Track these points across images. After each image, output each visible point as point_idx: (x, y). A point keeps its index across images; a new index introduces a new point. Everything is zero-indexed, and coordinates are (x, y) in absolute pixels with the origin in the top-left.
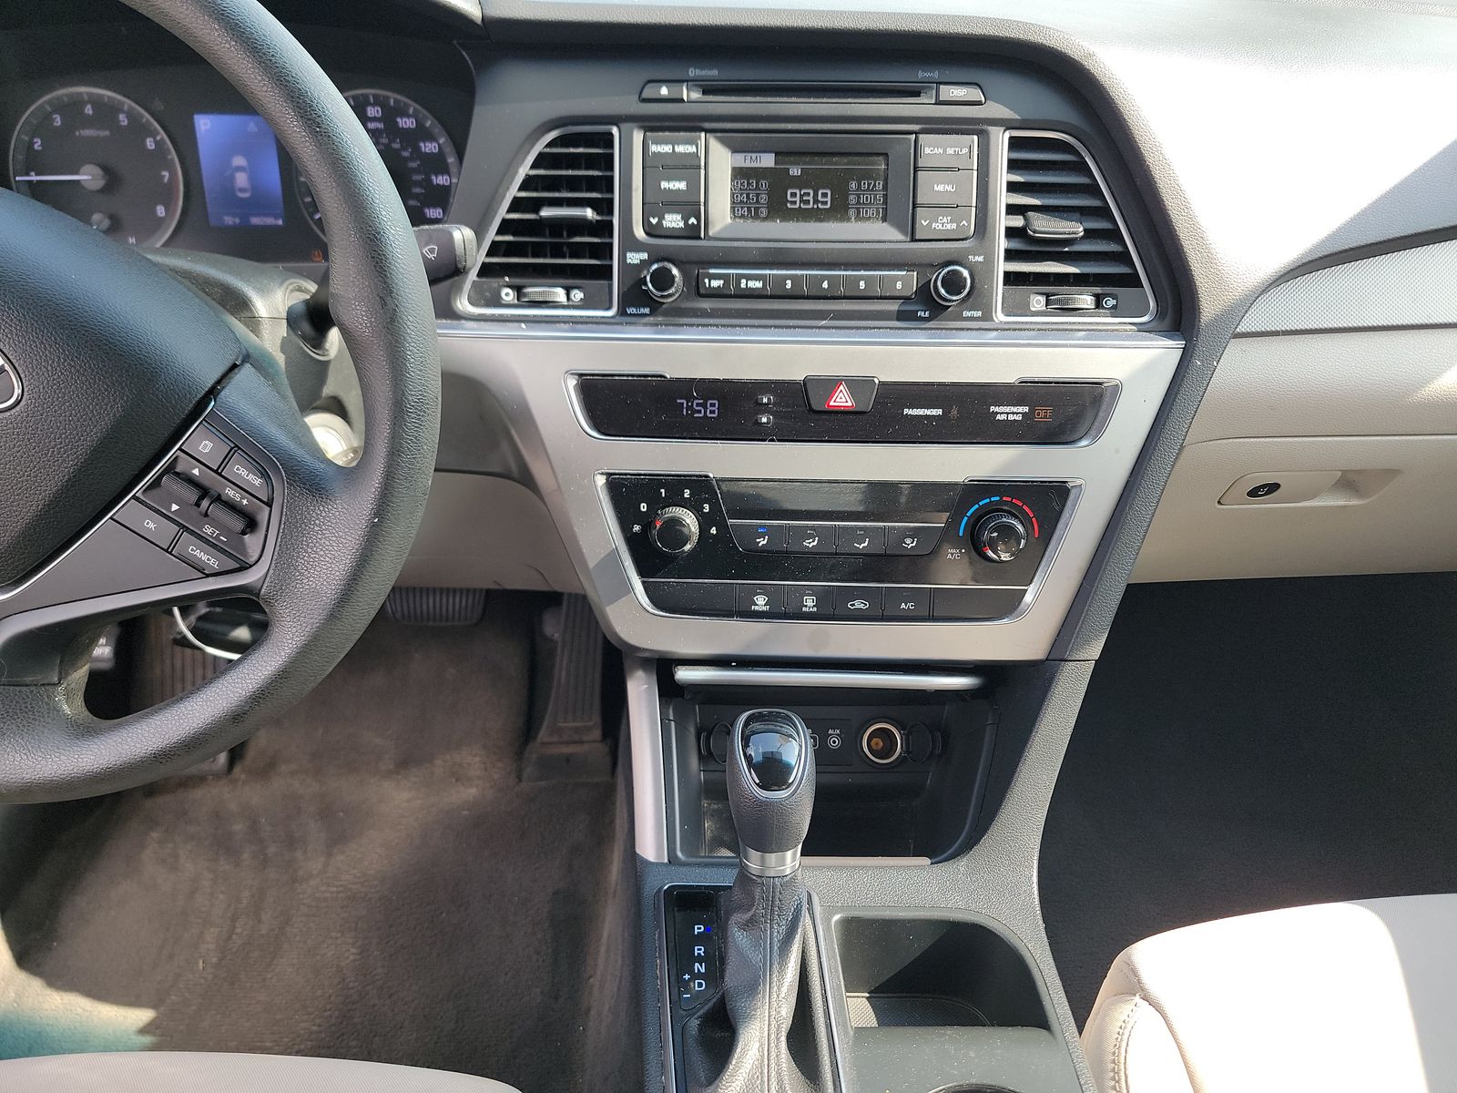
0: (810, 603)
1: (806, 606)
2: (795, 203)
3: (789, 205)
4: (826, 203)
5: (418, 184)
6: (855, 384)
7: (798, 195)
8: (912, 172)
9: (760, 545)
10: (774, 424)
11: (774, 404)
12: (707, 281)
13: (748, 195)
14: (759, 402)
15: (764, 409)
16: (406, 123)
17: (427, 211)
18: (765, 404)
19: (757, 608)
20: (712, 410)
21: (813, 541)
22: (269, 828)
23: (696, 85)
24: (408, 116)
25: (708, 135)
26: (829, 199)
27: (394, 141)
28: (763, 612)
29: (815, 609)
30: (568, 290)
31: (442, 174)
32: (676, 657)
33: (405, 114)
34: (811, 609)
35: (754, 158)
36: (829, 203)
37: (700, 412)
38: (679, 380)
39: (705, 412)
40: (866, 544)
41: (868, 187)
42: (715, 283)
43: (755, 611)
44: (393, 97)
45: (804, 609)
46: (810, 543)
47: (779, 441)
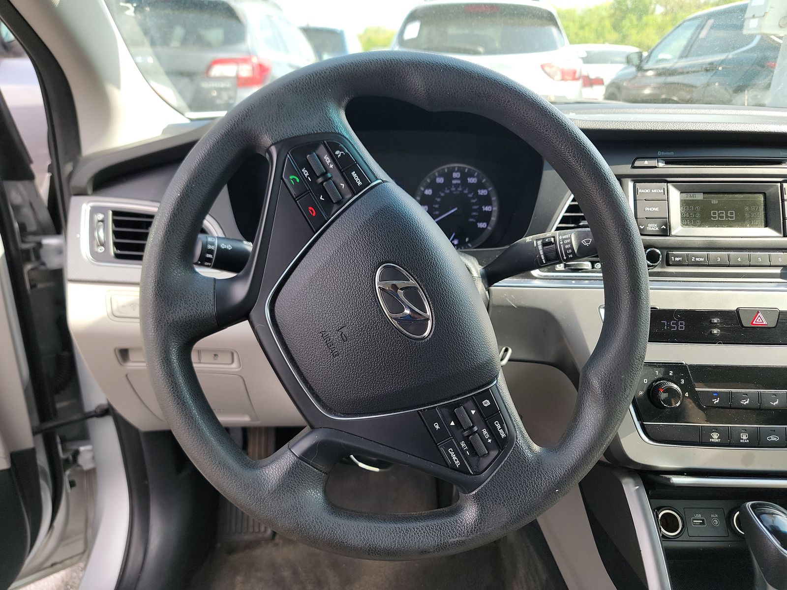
0: (744, 437)
1: (742, 439)
2: (715, 217)
3: (712, 218)
4: (732, 217)
5: (475, 210)
6: (767, 312)
7: (717, 213)
8: (780, 202)
9: (715, 403)
10: (721, 334)
11: (721, 323)
12: (673, 258)
13: (689, 214)
14: (712, 322)
15: (715, 326)
16: (472, 180)
17: (478, 224)
18: (716, 323)
19: (713, 440)
20: (682, 326)
21: (746, 401)
22: (304, 574)
23: (662, 160)
24: (473, 177)
25: (668, 184)
26: (734, 215)
27: (465, 189)
28: (716, 443)
29: (748, 441)
30: (593, 263)
31: (489, 205)
32: (659, 469)
33: (472, 176)
34: (746, 441)
35: (692, 195)
36: (734, 217)
37: (674, 328)
38: (664, 311)
39: (677, 328)
40: (777, 403)
41: (755, 209)
42: (677, 259)
43: (712, 442)
44: (467, 167)
45: (741, 441)
46: (744, 402)
47: (724, 343)
